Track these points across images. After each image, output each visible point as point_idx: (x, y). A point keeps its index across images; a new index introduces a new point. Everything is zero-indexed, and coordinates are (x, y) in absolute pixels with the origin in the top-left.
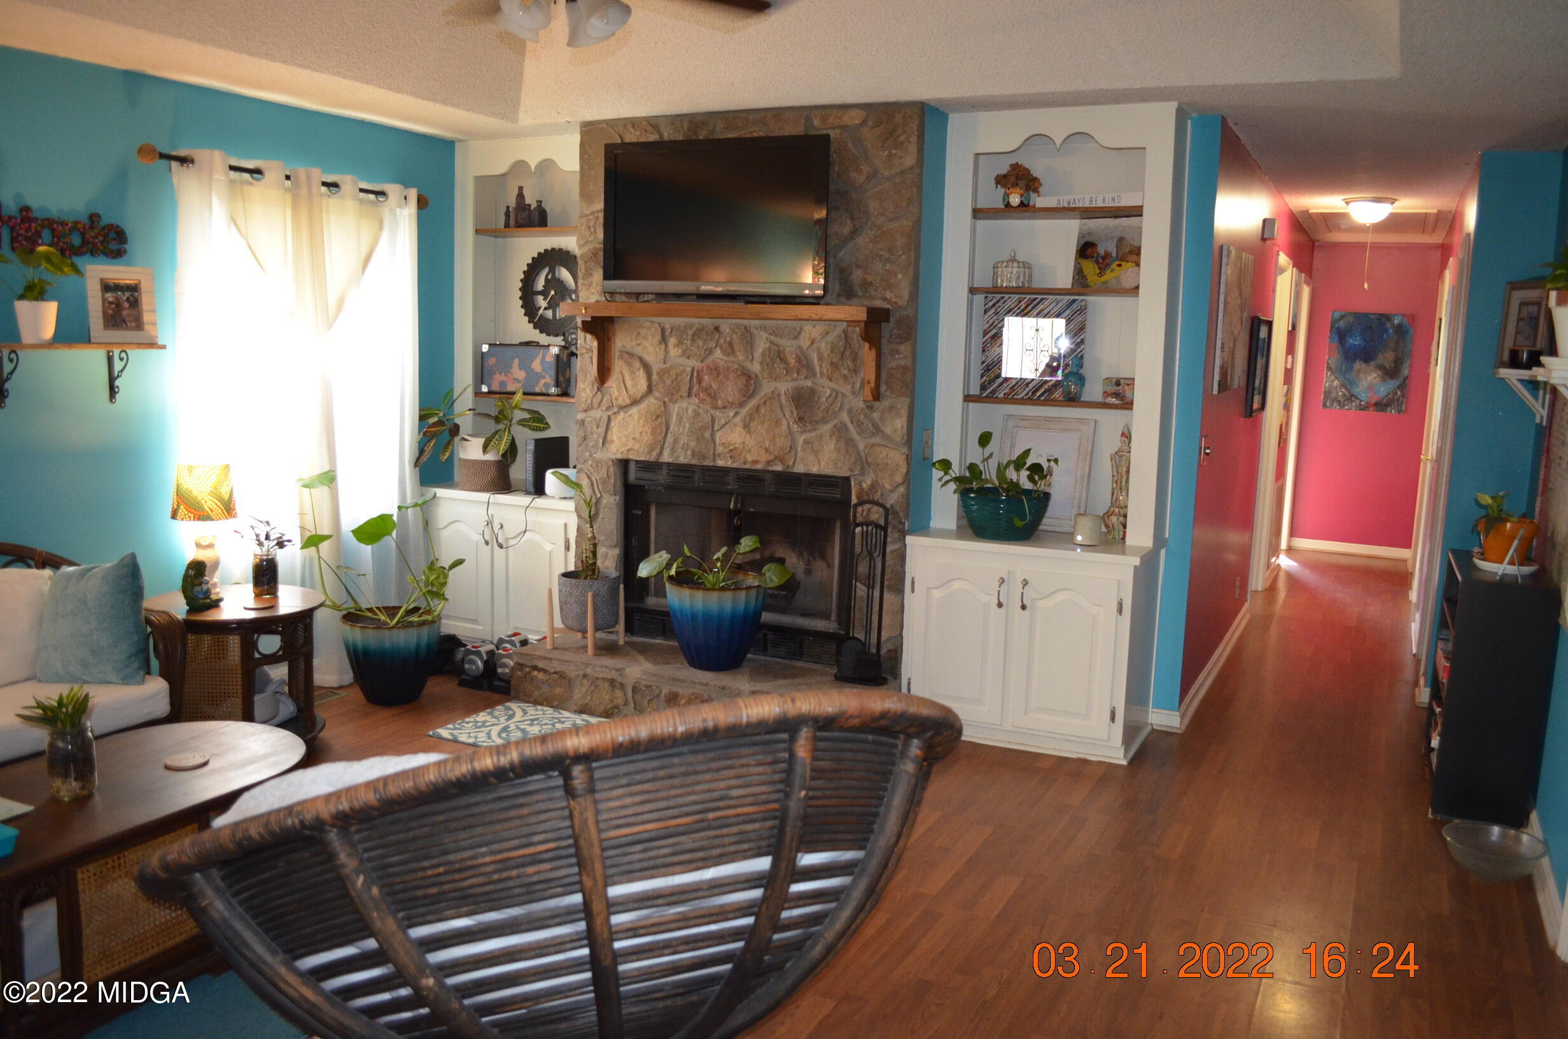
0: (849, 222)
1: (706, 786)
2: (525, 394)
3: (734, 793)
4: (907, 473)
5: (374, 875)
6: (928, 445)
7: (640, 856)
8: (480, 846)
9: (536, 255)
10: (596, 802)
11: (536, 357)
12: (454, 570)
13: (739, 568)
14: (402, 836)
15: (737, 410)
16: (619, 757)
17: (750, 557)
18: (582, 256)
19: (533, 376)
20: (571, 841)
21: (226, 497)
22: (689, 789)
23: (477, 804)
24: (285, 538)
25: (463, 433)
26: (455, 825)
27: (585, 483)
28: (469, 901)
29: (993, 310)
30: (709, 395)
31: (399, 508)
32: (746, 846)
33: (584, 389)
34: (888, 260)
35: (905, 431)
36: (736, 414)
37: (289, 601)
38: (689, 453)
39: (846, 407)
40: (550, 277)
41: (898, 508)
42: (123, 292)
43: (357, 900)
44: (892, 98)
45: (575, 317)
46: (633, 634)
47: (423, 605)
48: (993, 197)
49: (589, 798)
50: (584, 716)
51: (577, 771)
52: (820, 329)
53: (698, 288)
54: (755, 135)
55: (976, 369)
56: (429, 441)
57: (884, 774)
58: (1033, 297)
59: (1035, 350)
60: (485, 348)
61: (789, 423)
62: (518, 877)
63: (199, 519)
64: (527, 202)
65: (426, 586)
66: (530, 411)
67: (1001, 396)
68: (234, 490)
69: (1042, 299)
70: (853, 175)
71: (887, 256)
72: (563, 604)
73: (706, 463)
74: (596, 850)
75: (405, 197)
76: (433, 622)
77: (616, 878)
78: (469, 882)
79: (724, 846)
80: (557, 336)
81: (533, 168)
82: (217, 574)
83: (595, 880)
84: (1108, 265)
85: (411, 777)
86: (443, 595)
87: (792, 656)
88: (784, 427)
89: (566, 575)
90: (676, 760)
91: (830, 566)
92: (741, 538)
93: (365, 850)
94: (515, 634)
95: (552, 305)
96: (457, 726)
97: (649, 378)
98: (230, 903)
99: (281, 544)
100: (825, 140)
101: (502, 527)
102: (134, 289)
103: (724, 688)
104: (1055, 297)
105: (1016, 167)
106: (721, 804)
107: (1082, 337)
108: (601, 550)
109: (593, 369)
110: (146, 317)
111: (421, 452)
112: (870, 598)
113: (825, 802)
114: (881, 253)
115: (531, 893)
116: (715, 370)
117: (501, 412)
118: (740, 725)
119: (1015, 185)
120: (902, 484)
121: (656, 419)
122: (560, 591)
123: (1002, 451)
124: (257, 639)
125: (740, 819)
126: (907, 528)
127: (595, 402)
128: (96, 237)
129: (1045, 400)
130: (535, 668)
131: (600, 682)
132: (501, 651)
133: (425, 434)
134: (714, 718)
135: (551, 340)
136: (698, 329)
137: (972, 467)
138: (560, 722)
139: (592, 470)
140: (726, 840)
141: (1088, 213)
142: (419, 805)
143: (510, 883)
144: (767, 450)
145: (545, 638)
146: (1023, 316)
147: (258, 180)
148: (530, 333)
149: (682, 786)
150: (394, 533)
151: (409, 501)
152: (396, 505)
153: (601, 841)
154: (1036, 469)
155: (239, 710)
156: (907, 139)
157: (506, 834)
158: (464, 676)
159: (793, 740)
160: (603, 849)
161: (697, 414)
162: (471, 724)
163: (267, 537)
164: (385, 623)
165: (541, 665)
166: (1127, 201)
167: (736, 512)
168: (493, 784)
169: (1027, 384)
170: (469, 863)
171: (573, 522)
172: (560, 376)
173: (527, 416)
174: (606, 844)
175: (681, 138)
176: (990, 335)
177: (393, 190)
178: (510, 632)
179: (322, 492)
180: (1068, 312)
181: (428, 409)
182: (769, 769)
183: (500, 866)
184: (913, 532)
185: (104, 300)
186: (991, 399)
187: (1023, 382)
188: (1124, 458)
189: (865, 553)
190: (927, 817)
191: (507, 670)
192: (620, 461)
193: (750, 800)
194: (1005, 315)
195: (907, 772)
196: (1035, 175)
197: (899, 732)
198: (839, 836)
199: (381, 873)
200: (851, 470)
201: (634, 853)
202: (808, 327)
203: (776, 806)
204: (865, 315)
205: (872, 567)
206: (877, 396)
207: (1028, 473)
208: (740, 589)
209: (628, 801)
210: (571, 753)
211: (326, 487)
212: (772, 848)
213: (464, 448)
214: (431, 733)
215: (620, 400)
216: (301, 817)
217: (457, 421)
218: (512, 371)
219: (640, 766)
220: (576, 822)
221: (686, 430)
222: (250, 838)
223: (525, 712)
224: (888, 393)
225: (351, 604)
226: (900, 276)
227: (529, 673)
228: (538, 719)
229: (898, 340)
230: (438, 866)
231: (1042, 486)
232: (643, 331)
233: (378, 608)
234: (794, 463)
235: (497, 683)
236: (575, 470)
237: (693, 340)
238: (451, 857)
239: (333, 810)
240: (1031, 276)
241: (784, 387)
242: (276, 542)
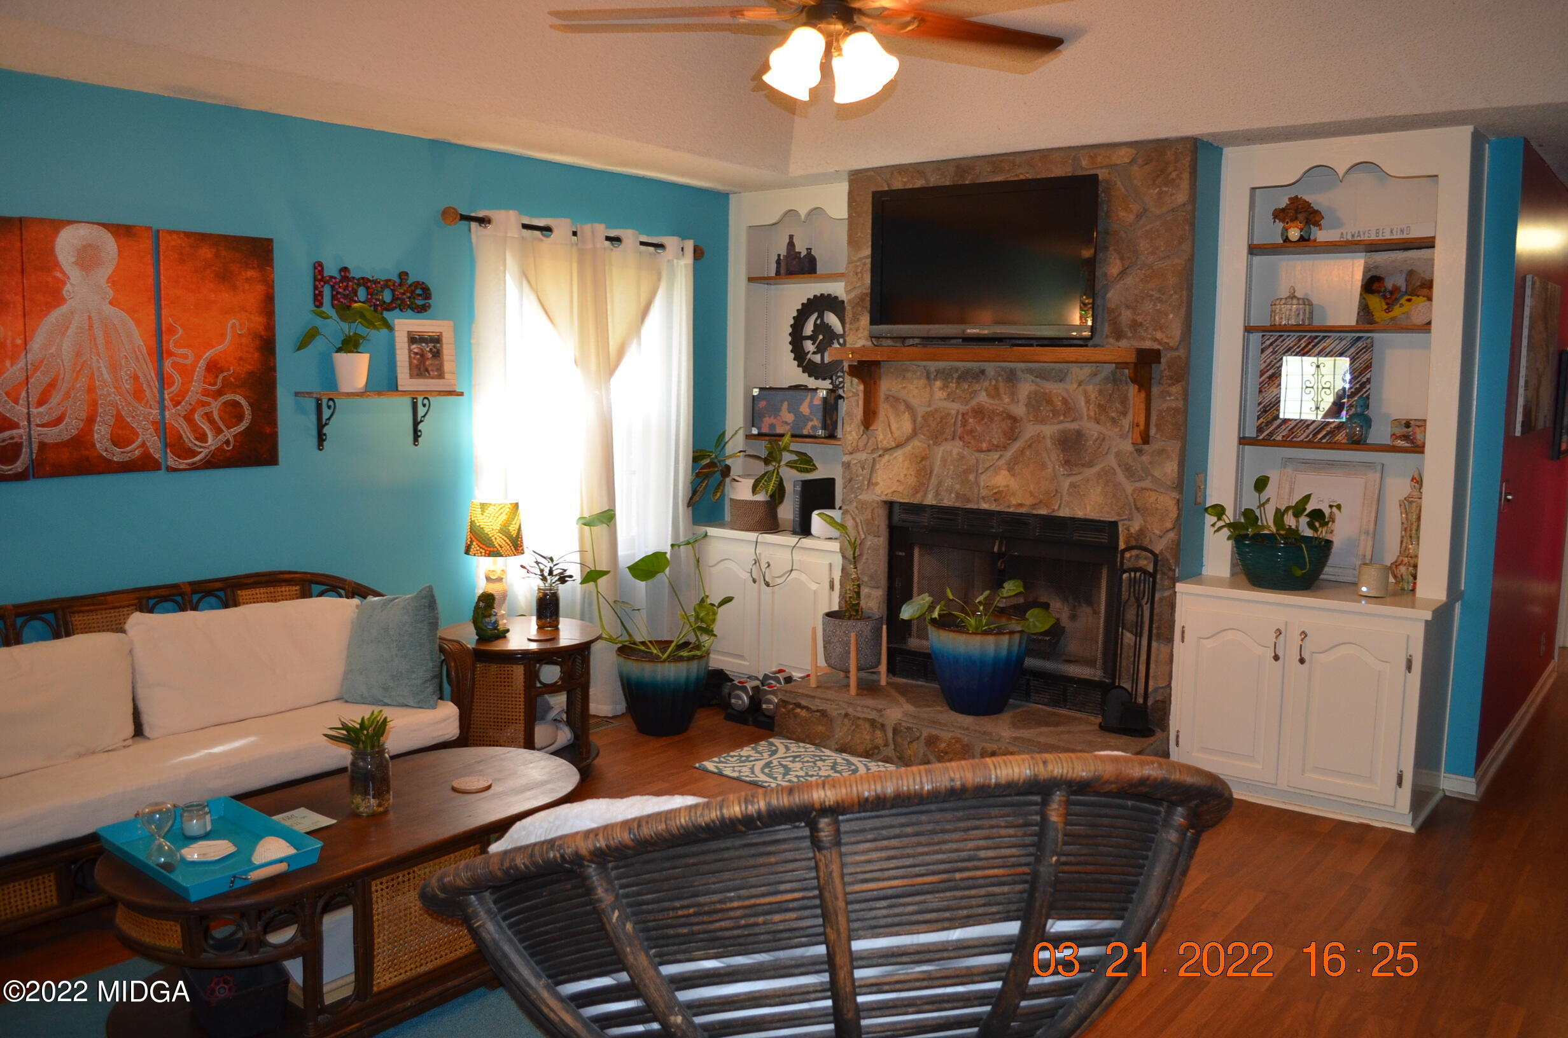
0: (1118, 262)
1: (954, 846)
2: (793, 436)
3: (982, 854)
4: (1179, 516)
5: (629, 910)
6: (1200, 489)
7: (885, 912)
8: (729, 891)
9: (805, 301)
10: (841, 855)
11: (804, 400)
12: (723, 607)
13: (1002, 612)
14: (655, 876)
15: (1001, 453)
16: (865, 811)
17: (1014, 601)
18: (849, 301)
19: (801, 419)
20: (816, 892)
21: (514, 534)
22: (937, 848)
23: (728, 849)
24: (567, 573)
25: (734, 473)
26: (706, 868)
27: (850, 524)
28: (717, 943)
29: (1271, 349)
30: (974, 438)
31: (672, 546)
32: (994, 909)
33: (850, 432)
34: (1159, 300)
35: (1175, 475)
36: (1001, 456)
37: (569, 634)
38: (953, 495)
39: (1114, 450)
40: (818, 322)
41: (1168, 556)
42: (427, 343)
43: (612, 934)
44: (1162, 135)
45: (841, 362)
46: (894, 674)
47: (693, 639)
48: (1272, 232)
49: (834, 851)
50: (845, 755)
51: (824, 823)
52: (1087, 370)
53: (964, 331)
54: (1022, 177)
55: (1253, 411)
56: (702, 482)
57: (1146, 841)
58: (1314, 334)
59: (1315, 387)
60: (756, 392)
61: (1054, 467)
62: (764, 923)
63: (489, 555)
64: (797, 250)
65: (696, 622)
66: (797, 453)
67: (1279, 438)
68: (522, 528)
69: (1324, 337)
70: (1122, 214)
71: (1158, 295)
72: (827, 643)
73: (969, 506)
74: (841, 904)
75: (682, 249)
76: (701, 657)
77: (861, 933)
78: (717, 925)
79: (971, 907)
80: (824, 379)
81: (803, 217)
82: (505, 606)
83: (838, 932)
84: (1397, 300)
85: (663, 819)
86: (712, 631)
87: (1056, 703)
88: (1050, 470)
89: (830, 615)
90: (923, 818)
91: (1096, 613)
92: (1004, 581)
93: (622, 887)
94: (781, 671)
95: (820, 350)
96: (722, 759)
97: (914, 421)
98: (501, 927)
99: (563, 579)
100: (1092, 181)
101: (769, 566)
102: (437, 340)
103: (985, 733)
104: (1339, 334)
105: (1295, 200)
106: (969, 864)
107: (1368, 376)
108: (865, 591)
109: (859, 412)
110: (447, 367)
111: (694, 492)
112: (1137, 648)
113: (1079, 868)
114: (1151, 292)
115: (777, 940)
116: (980, 413)
117: (770, 454)
118: (989, 786)
119: (1294, 219)
120: (1172, 529)
121: (921, 461)
122: (824, 630)
123: (1278, 496)
124: (539, 668)
125: (988, 881)
126: (1177, 575)
127: (861, 444)
128: (404, 294)
129: (1326, 442)
130: (799, 705)
131: (860, 722)
132: (766, 688)
133: (698, 475)
134: (961, 778)
135: (820, 383)
136: (963, 373)
137: (1248, 514)
138: (821, 760)
139: (857, 512)
140: (974, 902)
141: (1373, 247)
142: (673, 847)
143: (757, 930)
144: (1031, 494)
145: (808, 676)
146: (1303, 355)
147: (548, 237)
148: (799, 377)
149: (929, 844)
150: (667, 571)
151: (682, 539)
152: (670, 543)
153: (846, 894)
154: (1318, 515)
155: (521, 736)
156: (1179, 176)
157: (753, 881)
158: (730, 711)
159: (1045, 803)
160: (848, 903)
161: (962, 457)
162: (735, 758)
163: (551, 573)
164: (657, 657)
165: (804, 703)
166: (1418, 232)
167: (1000, 555)
168: (741, 832)
169: (1308, 426)
170: (718, 906)
171: (838, 561)
172: (828, 419)
173: (795, 457)
174: (850, 897)
175: (948, 183)
176: (1267, 375)
177: (672, 242)
178: (774, 669)
179: (601, 530)
180: (1352, 350)
181: (701, 451)
182: (1020, 831)
183: (747, 911)
184: (1183, 578)
185: (410, 351)
186: (1269, 442)
187: (1303, 424)
188: (1414, 504)
189: (1132, 599)
190: (1196, 878)
191: (772, 707)
192: (885, 502)
193: (999, 862)
194: (1284, 354)
195: (1170, 841)
196: (1316, 208)
197: (1162, 799)
198: (1094, 904)
199: (637, 910)
200: (1118, 514)
201: (880, 908)
202: (1075, 370)
203: (1026, 869)
204: (1134, 356)
205: (1139, 615)
206: (1146, 439)
207: (1308, 519)
208: (1004, 634)
209: (874, 855)
210: (817, 806)
211: (605, 525)
212: (1021, 913)
213: (734, 489)
214: (697, 765)
215: (885, 442)
216: (562, 851)
217: (728, 462)
218: (781, 414)
219: (887, 821)
220: (822, 874)
221: (951, 472)
222: (516, 868)
223: (787, 749)
224: (1158, 436)
225: (626, 638)
226: (1171, 316)
227: (793, 709)
228: (799, 756)
229: (1170, 382)
230: (688, 907)
231: (1323, 533)
232: (909, 375)
233: (650, 642)
234: (1060, 506)
235: (761, 718)
236: (841, 511)
237: (958, 383)
238: (702, 899)
239: (591, 846)
240: (1311, 313)
241: (1049, 430)
242: (557, 577)
